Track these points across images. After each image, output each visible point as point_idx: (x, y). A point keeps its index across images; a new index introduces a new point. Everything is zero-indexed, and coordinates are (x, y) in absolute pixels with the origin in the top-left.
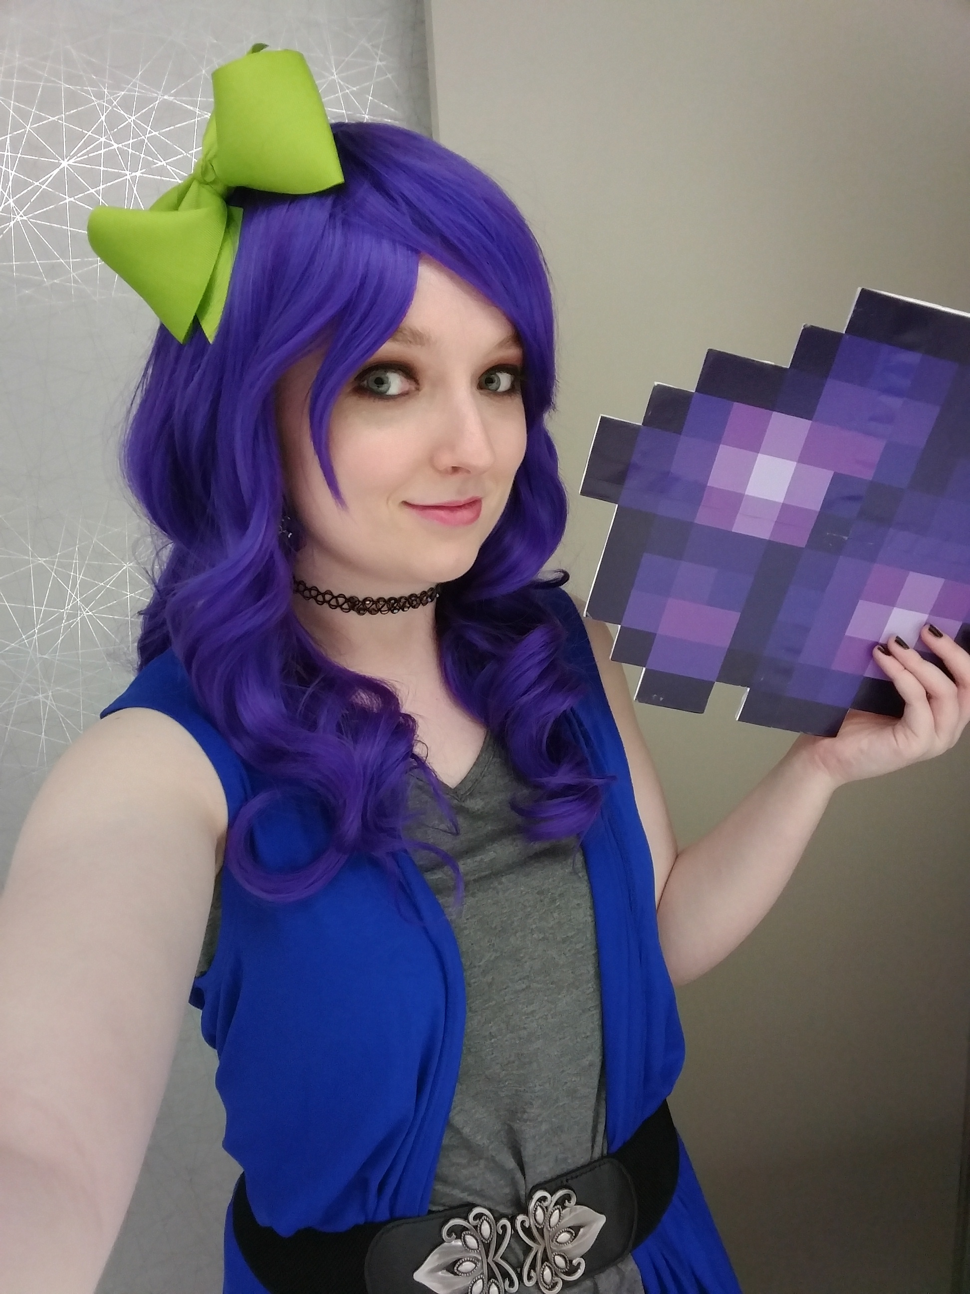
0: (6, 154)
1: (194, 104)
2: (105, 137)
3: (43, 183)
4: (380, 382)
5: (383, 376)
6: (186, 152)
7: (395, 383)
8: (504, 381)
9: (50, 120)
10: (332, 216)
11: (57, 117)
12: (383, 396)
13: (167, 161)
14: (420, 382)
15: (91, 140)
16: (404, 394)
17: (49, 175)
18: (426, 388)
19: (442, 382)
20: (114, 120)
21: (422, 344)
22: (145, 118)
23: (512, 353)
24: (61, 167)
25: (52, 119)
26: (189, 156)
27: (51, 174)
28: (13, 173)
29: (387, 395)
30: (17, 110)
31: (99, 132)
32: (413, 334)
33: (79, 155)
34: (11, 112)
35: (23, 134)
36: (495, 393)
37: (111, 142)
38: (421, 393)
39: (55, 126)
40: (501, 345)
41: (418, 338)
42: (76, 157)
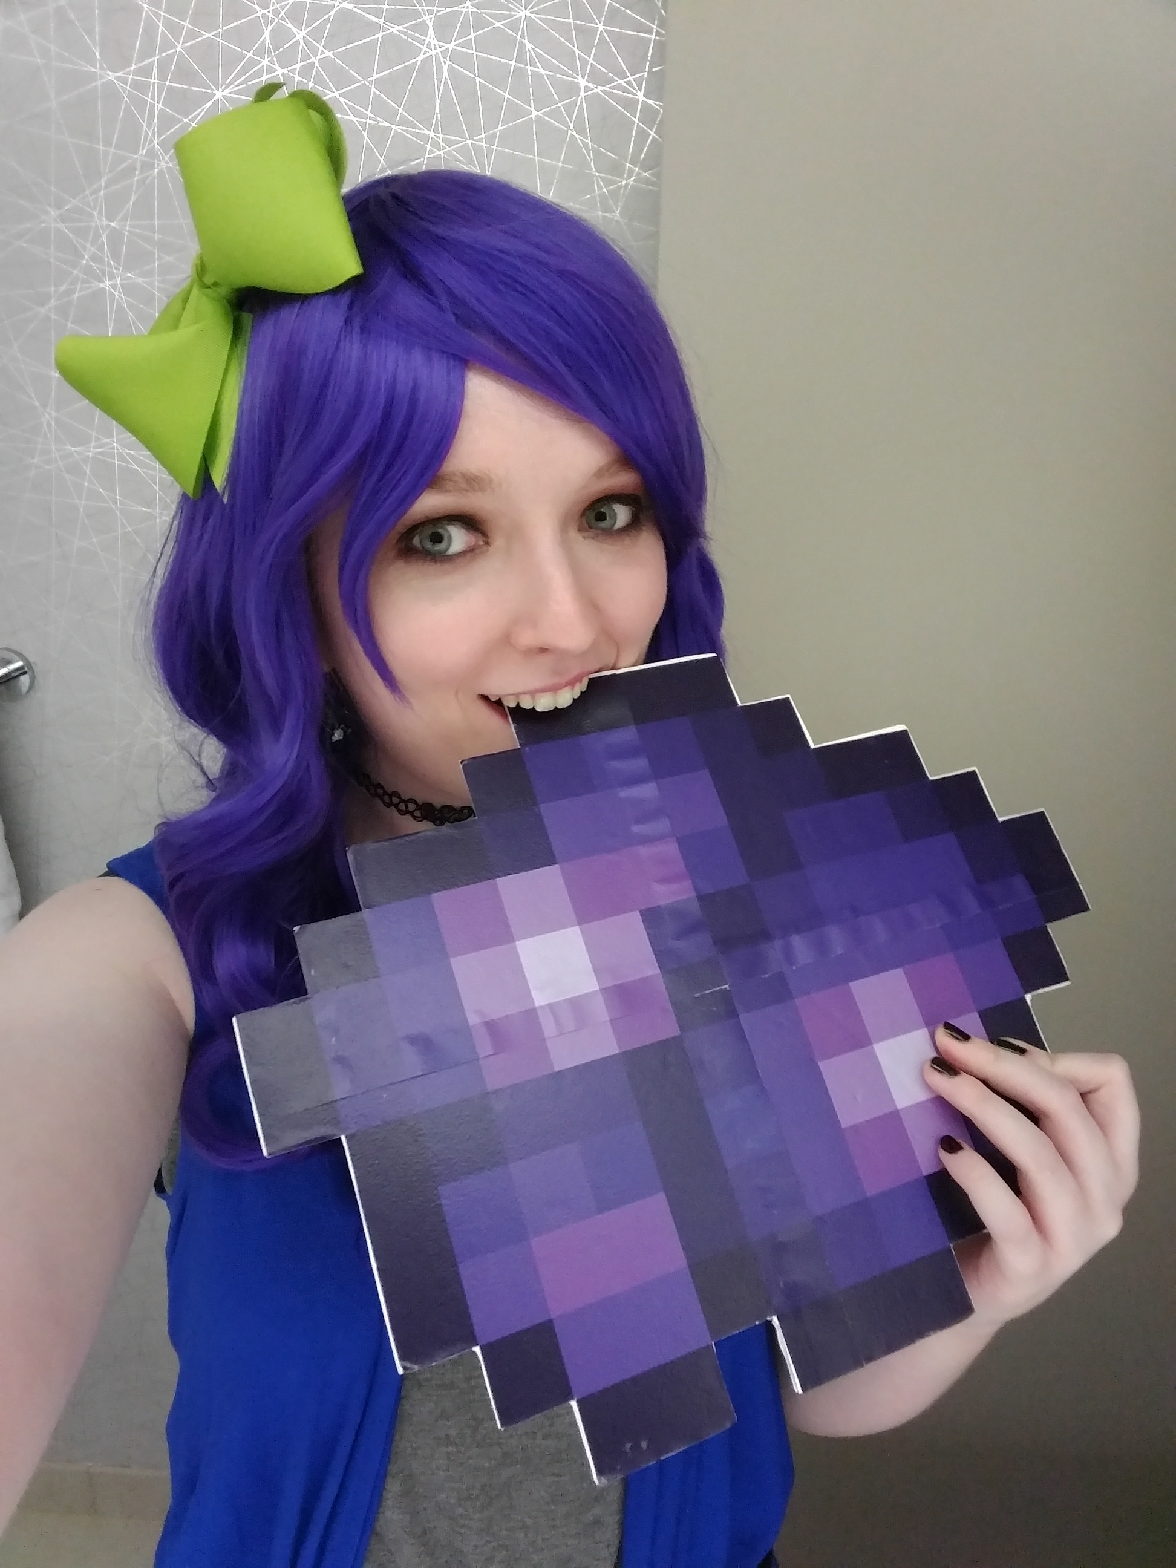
0: (152, 81)
1: (378, 13)
2: (269, 59)
3: (192, 120)
4: (437, 538)
5: (440, 531)
6: (364, 80)
7: (458, 539)
8: (622, 514)
9: (204, 37)
10: (348, 321)
11: (213, 33)
12: (442, 558)
13: (340, 92)
14: (489, 534)
15: (252, 63)
16: (470, 552)
17: (200, 110)
18: (498, 542)
19: (518, 532)
20: (280, 35)
21: (482, 490)
22: (316, 35)
23: (624, 480)
24: (215, 98)
25: (207, 35)
26: (368, 84)
27: (203, 107)
28: (160, 105)
29: (448, 556)
30: (168, 24)
31: (260, 53)
32: (467, 480)
33: (236, 83)
34: (161, 26)
35: (172, 56)
36: (611, 533)
37: (274, 66)
38: (491, 549)
39: (211, 44)
40: (600, 473)
41: (474, 482)
42: (232, 86)
